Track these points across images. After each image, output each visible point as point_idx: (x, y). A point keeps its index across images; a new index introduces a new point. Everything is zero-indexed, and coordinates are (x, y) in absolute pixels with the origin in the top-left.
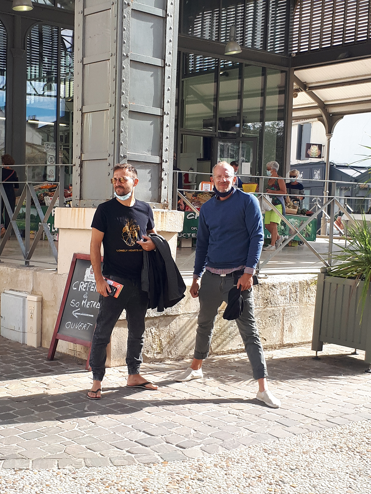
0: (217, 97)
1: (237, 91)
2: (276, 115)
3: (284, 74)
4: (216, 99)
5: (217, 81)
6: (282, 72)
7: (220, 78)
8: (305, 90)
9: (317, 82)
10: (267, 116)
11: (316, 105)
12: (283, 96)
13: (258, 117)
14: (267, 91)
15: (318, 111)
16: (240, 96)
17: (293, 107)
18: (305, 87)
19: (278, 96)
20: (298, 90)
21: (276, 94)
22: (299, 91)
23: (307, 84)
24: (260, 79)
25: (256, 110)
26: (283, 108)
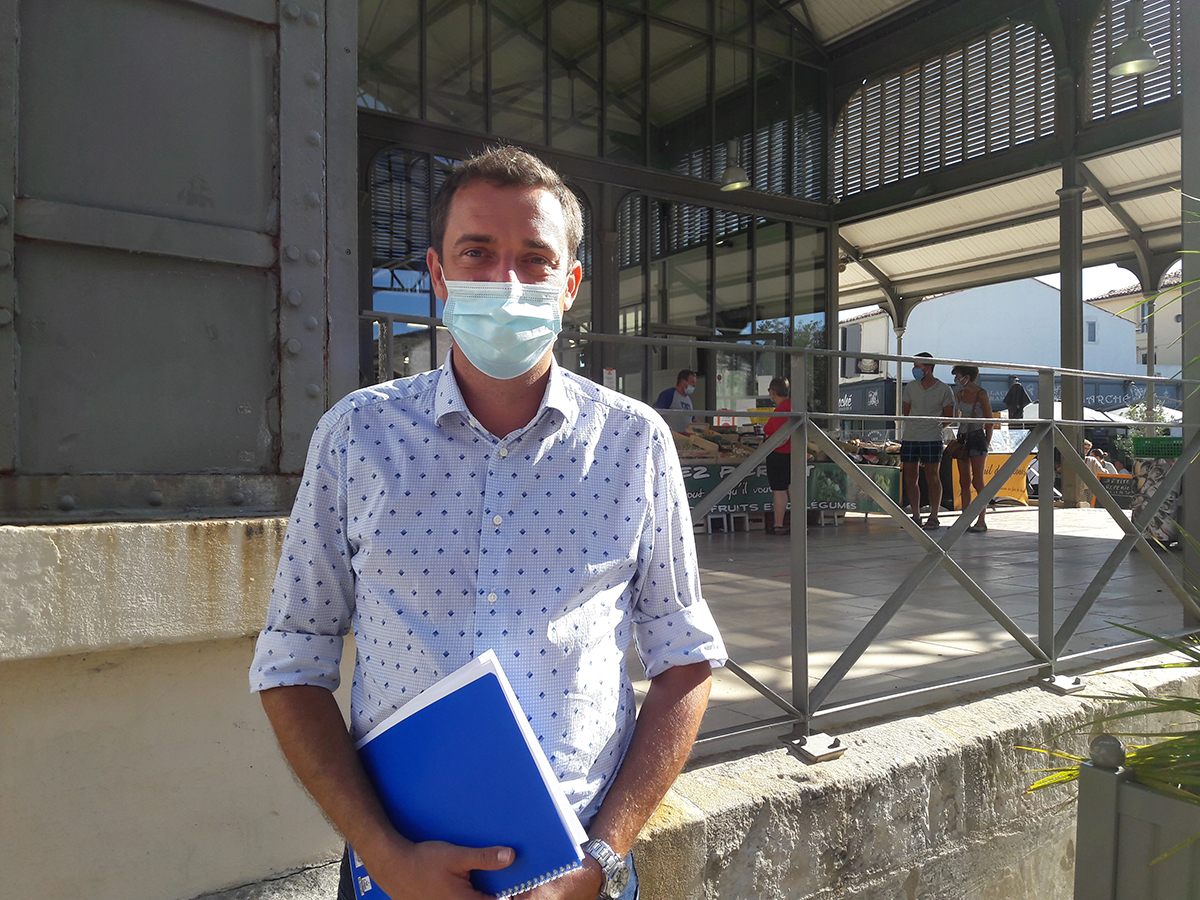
0: (712, 284)
1: (746, 270)
2: (811, 304)
3: (822, 234)
4: (711, 286)
5: (711, 257)
6: (819, 230)
7: (717, 251)
8: (858, 260)
9: (876, 245)
10: (796, 306)
11: (877, 283)
12: (821, 271)
13: (783, 309)
14: (796, 265)
15: (879, 294)
16: (751, 278)
17: (840, 290)
18: (858, 254)
19: (813, 272)
20: (846, 261)
21: (810, 270)
22: (848, 262)
23: (861, 248)
24: (782, 246)
25: (777, 299)
26: (823, 292)
